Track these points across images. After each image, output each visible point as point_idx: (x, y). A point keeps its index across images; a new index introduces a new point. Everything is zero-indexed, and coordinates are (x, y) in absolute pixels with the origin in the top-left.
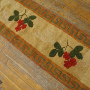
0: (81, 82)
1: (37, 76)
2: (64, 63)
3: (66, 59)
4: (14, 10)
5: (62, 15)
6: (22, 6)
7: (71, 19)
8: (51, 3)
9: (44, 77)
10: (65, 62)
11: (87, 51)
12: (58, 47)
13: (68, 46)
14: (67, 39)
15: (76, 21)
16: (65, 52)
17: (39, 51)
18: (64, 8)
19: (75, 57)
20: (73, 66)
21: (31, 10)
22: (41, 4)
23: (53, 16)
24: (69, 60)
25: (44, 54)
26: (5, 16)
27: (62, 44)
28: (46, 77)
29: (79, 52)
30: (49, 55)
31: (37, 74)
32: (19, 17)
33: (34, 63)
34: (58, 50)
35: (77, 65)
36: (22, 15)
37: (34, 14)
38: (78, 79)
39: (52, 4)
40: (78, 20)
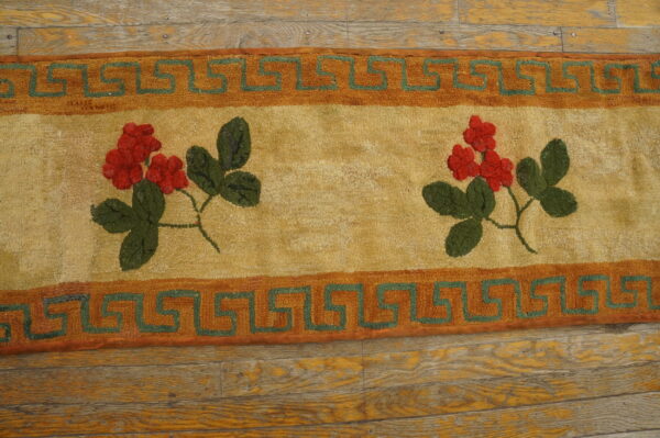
0: (33, 112)
1: (227, 9)
2: (157, 135)
3: (161, 156)
4: (580, 208)
5: (341, 362)
6: (565, 259)
7: (280, 372)
8: (444, 390)
9: (197, 27)
10: (158, 146)
11: (93, 263)
12: (233, 187)
13: (194, 221)
14: (224, 251)
15: (246, 379)
16: (186, 184)
17: (301, 103)
18: (361, 408)
19: (126, 197)
20: (110, 156)
21: (506, 270)
22: (487, 343)
23: (376, 321)
24: (142, 164)
25: (267, 109)
26: (594, 151)
27: (224, 213)
28: (187, 30)
29: (126, 234)
30: (247, 125)
31: (231, 14)
32: (529, 192)
33: (281, 46)
34: (227, 173)
35: (98, 166)
36: (519, 212)
37: (472, 260)
38: (55, 118)
39: (432, 384)
40: (243, 392)
